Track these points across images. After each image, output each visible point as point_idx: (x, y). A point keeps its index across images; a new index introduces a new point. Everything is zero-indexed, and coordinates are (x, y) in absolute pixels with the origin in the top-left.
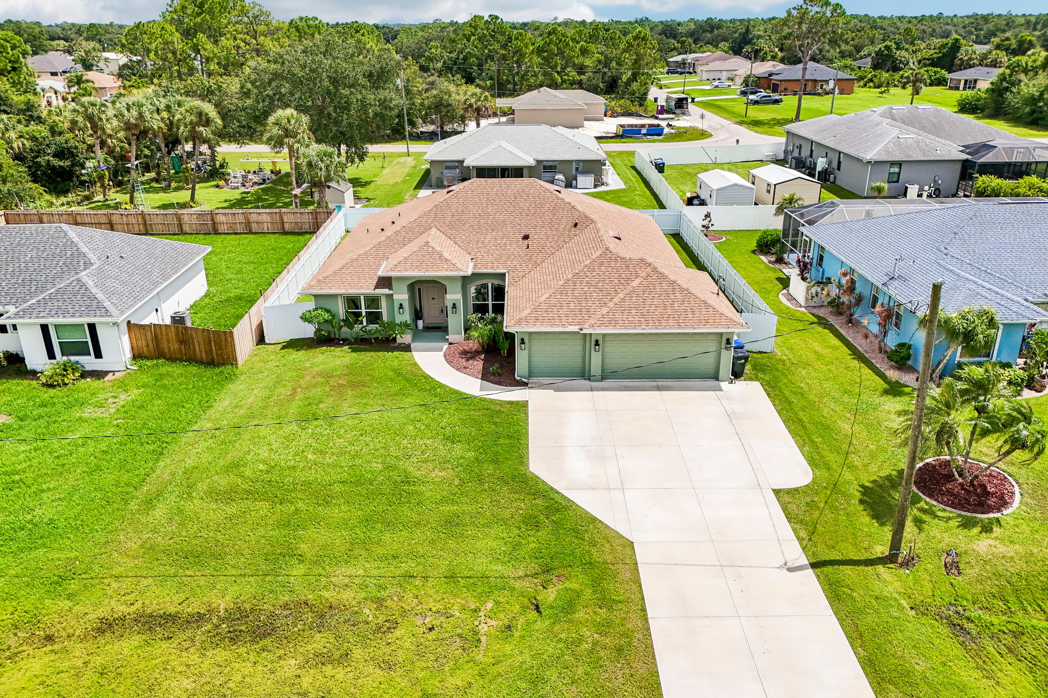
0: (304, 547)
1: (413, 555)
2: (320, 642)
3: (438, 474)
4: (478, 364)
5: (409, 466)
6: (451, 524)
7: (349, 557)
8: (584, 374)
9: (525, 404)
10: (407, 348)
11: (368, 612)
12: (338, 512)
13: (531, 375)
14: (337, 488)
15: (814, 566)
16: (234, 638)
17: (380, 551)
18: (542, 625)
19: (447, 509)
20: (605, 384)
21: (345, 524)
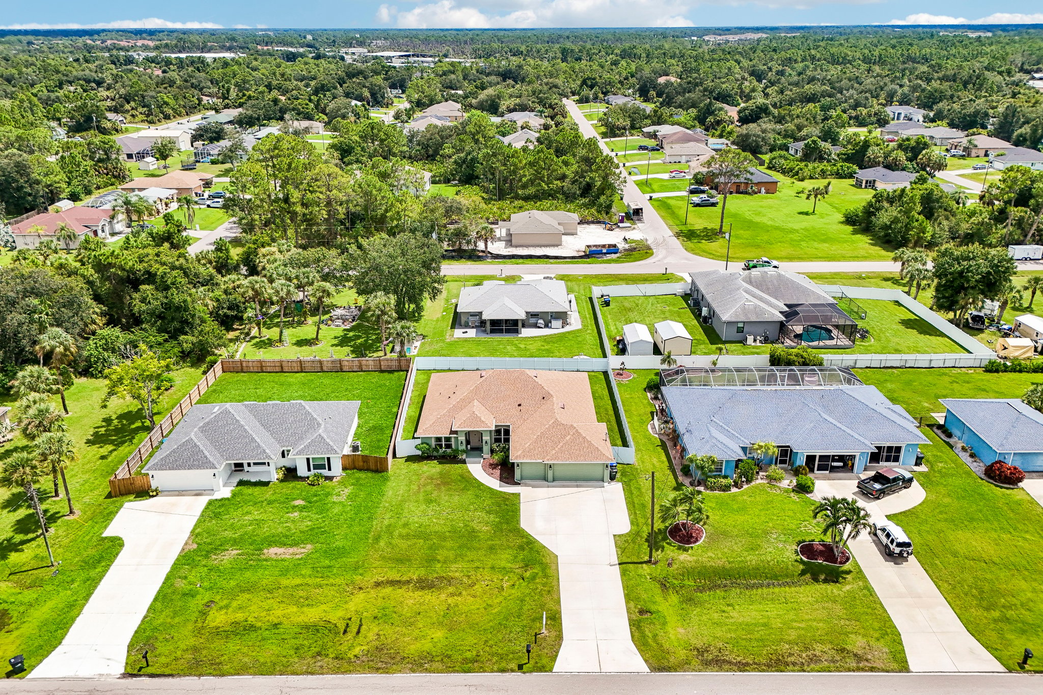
0: (439, 557)
1: (479, 560)
2: (451, 589)
3: (485, 528)
4: (497, 472)
5: (474, 525)
6: (491, 548)
7: (455, 561)
8: (545, 479)
9: (519, 495)
10: (464, 462)
11: (465, 580)
12: (449, 544)
13: (522, 479)
14: (447, 534)
15: (620, 564)
16: (423, 588)
17: (467, 559)
18: (524, 584)
19: (490, 543)
20: (554, 483)
21: (452, 549)
